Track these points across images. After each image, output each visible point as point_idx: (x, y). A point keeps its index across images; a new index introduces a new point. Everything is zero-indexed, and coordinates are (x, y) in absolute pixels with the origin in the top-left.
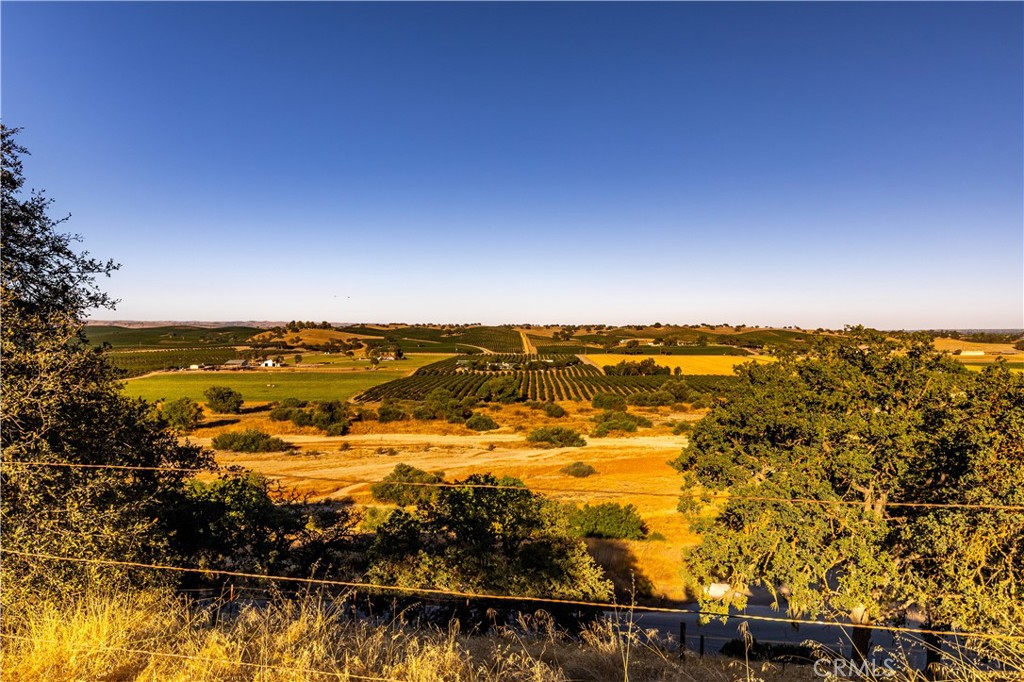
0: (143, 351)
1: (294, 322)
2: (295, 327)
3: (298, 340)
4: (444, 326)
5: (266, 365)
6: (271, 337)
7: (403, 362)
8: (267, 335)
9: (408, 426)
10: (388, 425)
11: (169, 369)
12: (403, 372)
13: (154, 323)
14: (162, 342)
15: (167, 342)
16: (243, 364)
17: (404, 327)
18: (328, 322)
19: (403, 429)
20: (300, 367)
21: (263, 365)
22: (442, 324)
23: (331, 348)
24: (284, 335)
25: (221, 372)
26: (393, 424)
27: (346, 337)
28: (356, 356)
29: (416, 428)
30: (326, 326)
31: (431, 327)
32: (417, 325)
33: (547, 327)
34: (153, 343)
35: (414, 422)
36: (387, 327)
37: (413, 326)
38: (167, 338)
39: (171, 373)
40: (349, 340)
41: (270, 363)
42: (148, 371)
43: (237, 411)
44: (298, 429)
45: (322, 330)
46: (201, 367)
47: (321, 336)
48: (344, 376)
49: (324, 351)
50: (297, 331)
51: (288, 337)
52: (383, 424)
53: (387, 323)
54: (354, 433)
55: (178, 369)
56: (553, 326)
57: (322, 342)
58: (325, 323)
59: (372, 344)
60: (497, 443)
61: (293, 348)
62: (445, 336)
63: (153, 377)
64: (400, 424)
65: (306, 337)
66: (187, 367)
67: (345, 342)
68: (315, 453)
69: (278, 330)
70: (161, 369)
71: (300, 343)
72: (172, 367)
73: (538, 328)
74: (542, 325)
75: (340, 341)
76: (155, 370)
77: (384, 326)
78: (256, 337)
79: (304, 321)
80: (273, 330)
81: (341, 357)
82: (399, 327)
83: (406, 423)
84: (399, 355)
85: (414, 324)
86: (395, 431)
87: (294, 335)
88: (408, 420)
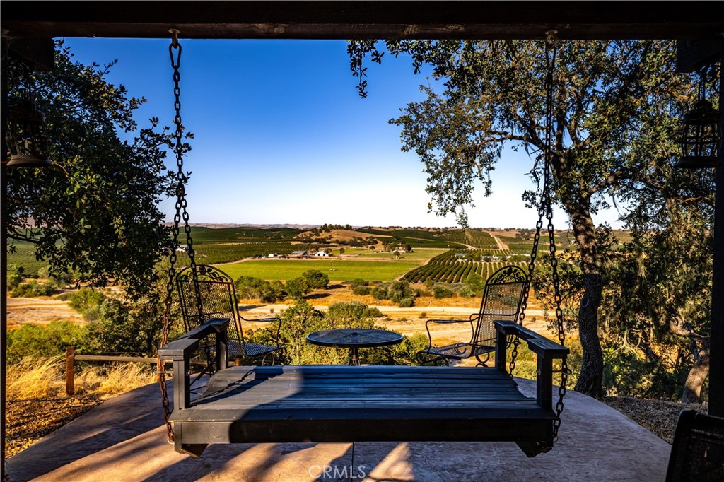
0: (230, 244)
1: (326, 225)
2: (326, 228)
3: (331, 237)
4: (429, 229)
5: (319, 255)
6: (311, 235)
7: (413, 254)
8: (308, 233)
9: (457, 301)
10: (442, 300)
11: (255, 257)
12: (419, 261)
13: (222, 225)
14: (239, 238)
15: (243, 238)
16: (304, 254)
17: (399, 229)
18: (350, 225)
19: (454, 304)
20: (344, 257)
21: (317, 255)
22: (427, 227)
23: (356, 243)
24: (321, 234)
25: (290, 259)
26: (445, 300)
27: (364, 236)
28: (377, 249)
29: (463, 303)
30: (348, 228)
31: (419, 229)
32: (409, 228)
33: (507, 230)
34: (234, 239)
35: (459, 298)
36: (388, 229)
37: (406, 228)
38: (242, 235)
39: (257, 259)
40: (367, 238)
41: (322, 253)
42: (241, 258)
43: (326, 287)
44: (378, 301)
45: (346, 231)
46: (275, 256)
47: (346, 235)
48: (379, 264)
49: (352, 246)
50: (329, 231)
51: (324, 235)
52: (438, 300)
53: (387, 226)
54: (418, 306)
55: (261, 256)
56: (511, 229)
57: (347, 239)
58: (348, 226)
59: (385, 242)
60: (537, 316)
61: (329, 243)
62: (436, 236)
63: (246, 262)
64: (451, 300)
65: (336, 236)
66: (267, 256)
67: (364, 239)
68: (404, 320)
69: (315, 231)
70: (249, 256)
71: (332, 240)
72: (257, 256)
73: (500, 230)
74: (502, 229)
75: (361, 239)
76: (246, 257)
77: (385, 228)
78: (300, 235)
79: (334, 225)
80: (312, 230)
81: (366, 250)
82: (397, 229)
83: (455, 299)
84: (409, 249)
85: (407, 227)
86: (448, 305)
87: (327, 235)
88: (456, 297)
